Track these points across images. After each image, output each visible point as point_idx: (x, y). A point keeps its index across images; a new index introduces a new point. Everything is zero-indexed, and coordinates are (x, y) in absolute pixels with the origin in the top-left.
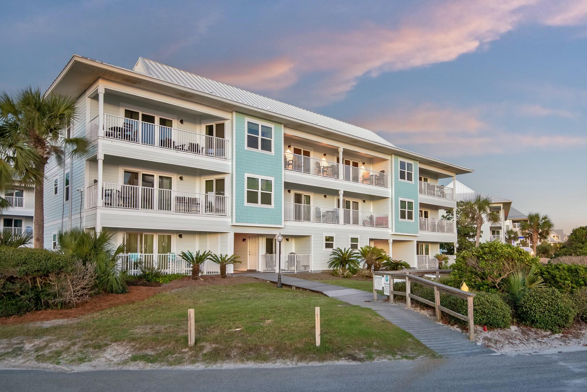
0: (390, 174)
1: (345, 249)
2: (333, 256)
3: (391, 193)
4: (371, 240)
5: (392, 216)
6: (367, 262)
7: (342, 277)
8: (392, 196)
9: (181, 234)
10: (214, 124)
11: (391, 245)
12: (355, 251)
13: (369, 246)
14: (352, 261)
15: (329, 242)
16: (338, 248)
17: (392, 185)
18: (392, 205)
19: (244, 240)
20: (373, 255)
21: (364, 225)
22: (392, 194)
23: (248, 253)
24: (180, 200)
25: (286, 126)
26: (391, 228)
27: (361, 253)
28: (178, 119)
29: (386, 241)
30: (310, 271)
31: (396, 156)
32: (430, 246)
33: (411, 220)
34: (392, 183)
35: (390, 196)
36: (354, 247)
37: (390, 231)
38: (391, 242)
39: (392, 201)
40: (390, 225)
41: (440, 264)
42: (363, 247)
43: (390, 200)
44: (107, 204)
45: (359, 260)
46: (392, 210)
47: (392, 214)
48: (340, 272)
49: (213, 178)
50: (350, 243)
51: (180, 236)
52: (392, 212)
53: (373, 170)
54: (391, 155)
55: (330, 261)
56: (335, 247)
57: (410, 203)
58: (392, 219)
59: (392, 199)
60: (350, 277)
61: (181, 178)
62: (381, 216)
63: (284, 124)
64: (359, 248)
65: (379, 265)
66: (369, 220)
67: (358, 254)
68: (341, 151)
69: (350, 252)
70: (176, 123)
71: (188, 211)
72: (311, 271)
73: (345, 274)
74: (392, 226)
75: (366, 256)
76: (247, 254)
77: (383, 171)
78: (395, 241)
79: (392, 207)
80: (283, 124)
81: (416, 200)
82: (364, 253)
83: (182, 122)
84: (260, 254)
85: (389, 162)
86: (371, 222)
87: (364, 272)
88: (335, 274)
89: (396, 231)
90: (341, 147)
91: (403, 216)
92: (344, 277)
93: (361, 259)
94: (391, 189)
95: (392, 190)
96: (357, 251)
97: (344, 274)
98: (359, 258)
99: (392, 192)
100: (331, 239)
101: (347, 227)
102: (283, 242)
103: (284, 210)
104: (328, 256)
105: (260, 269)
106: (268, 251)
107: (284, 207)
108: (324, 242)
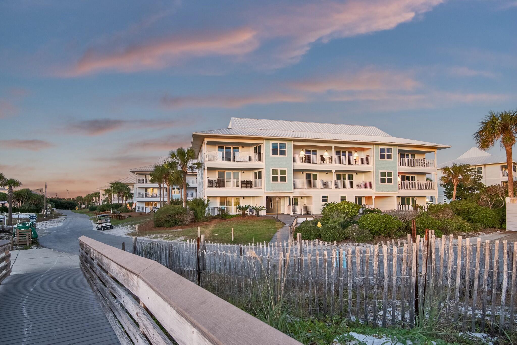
0: (372, 157)
3: (373, 168)
5: (374, 182)
9: (243, 197)
10: (257, 146)
11: (374, 199)
15: (325, 198)
17: (374, 163)
18: (374, 175)
24: (243, 182)
28: (241, 146)
29: (370, 197)
31: (376, 146)
33: (391, 183)
35: (373, 170)
37: (373, 191)
38: (373, 197)
40: (373, 188)
43: (373, 172)
44: (209, 187)
49: (257, 171)
50: (340, 199)
51: (243, 198)
52: (374, 179)
53: (363, 155)
54: (373, 145)
56: (328, 201)
57: (389, 173)
59: (374, 172)
61: (243, 172)
62: (366, 182)
63: (293, 141)
66: (361, 185)
68: (333, 148)
70: (240, 148)
71: (247, 187)
72: (312, 214)
77: (368, 156)
78: (376, 197)
79: (374, 177)
81: (395, 171)
83: (243, 147)
85: (372, 149)
89: (377, 191)
90: (333, 146)
91: (383, 182)
94: (373, 166)
100: (326, 197)
101: (338, 190)
102: (299, 199)
103: (294, 183)
104: (321, 206)
105: (286, 213)
106: (290, 204)
107: (294, 182)
108: (321, 199)
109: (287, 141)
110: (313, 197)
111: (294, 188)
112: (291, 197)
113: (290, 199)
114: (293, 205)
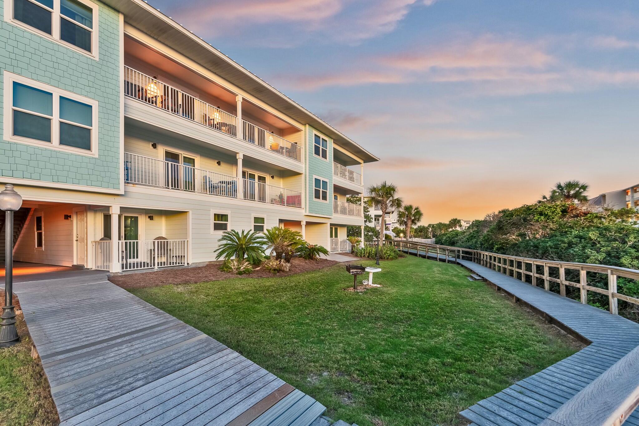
0: (303, 147)
1: (243, 232)
2: (225, 242)
3: (304, 168)
4: (281, 221)
5: (306, 195)
6: (275, 249)
7: (237, 274)
8: (306, 172)
11: (304, 227)
12: (257, 235)
13: (278, 227)
14: (253, 249)
15: (220, 222)
16: (232, 231)
17: (306, 159)
18: (306, 182)
19: (67, 217)
20: (285, 240)
21: (273, 201)
22: (306, 170)
23: (75, 238)
25: (131, 22)
26: (304, 208)
27: (268, 238)
29: (297, 223)
30: (186, 265)
31: (310, 127)
32: (339, 229)
33: (325, 201)
34: (305, 157)
35: (303, 172)
36: (259, 228)
37: (304, 211)
38: (303, 223)
39: (306, 177)
40: (303, 205)
41: (353, 246)
42: (270, 228)
43: (303, 176)
45: (265, 246)
46: (306, 187)
47: (306, 193)
48: (234, 265)
50: (253, 224)
52: (306, 190)
53: (285, 142)
54: (305, 125)
55: (218, 250)
56: (229, 229)
57: (325, 183)
58: (306, 197)
59: (306, 175)
60: (249, 273)
62: (293, 194)
63: (126, 17)
64: (265, 231)
65: (291, 251)
66: (278, 199)
67: (263, 238)
68: (239, 102)
69: (251, 236)
72: (188, 264)
73: (242, 268)
74: (306, 205)
75: (275, 241)
76: (73, 240)
77: (296, 143)
78: (308, 224)
79: (306, 185)
80: (123, 13)
81: (331, 180)
82: (272, 238)
84: (91, 239)
85: (303, 133)
86: (281, 200)
87: (271, 264)
88: (225, 269)
89: (310, 212)
91: (317, 196)
92: (240, 273)
93: (267, 246)
94: (304, 164)
95: (306, 164)
96: (261, 234)
97: (240, 267)
98: (265, 244)
99: (306, 167)
100: (223, 217)
101: (249, 203)
102: (143, 221)
103: (127, 169)
104: (216, 241)
105: (91, 265)
106: (107, 235)
107: (126, 162)
108: (212, 222)
109: (102, 5)
110: (190, 215)
111: (127, 180)
112: (115, 212)
113: (107, 219)
114: (119, 239)
